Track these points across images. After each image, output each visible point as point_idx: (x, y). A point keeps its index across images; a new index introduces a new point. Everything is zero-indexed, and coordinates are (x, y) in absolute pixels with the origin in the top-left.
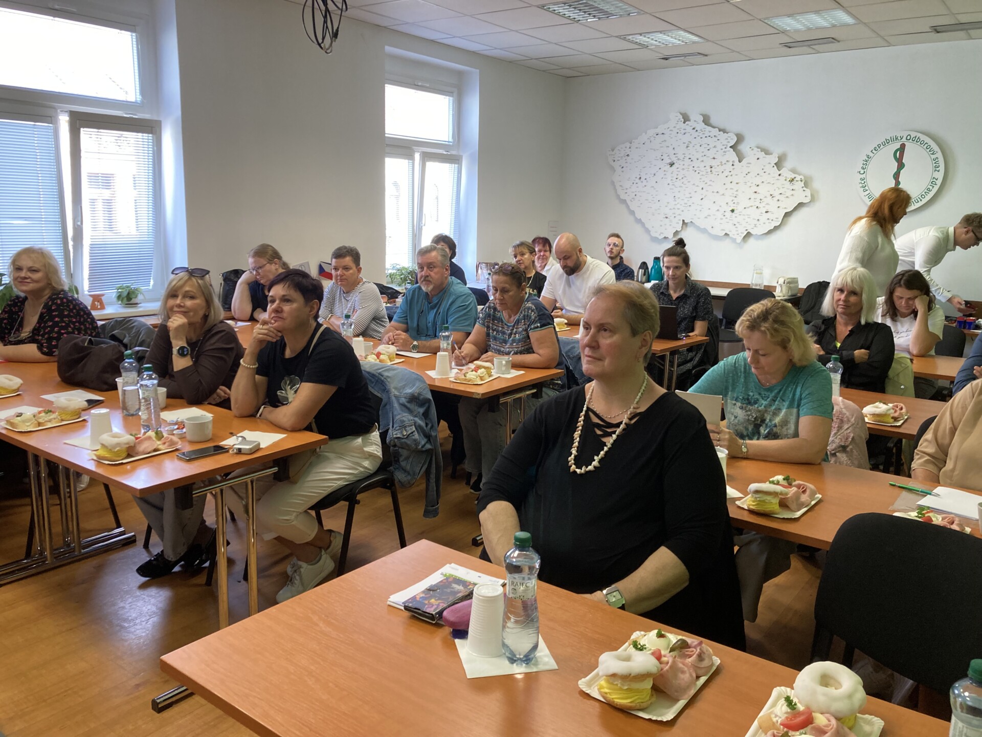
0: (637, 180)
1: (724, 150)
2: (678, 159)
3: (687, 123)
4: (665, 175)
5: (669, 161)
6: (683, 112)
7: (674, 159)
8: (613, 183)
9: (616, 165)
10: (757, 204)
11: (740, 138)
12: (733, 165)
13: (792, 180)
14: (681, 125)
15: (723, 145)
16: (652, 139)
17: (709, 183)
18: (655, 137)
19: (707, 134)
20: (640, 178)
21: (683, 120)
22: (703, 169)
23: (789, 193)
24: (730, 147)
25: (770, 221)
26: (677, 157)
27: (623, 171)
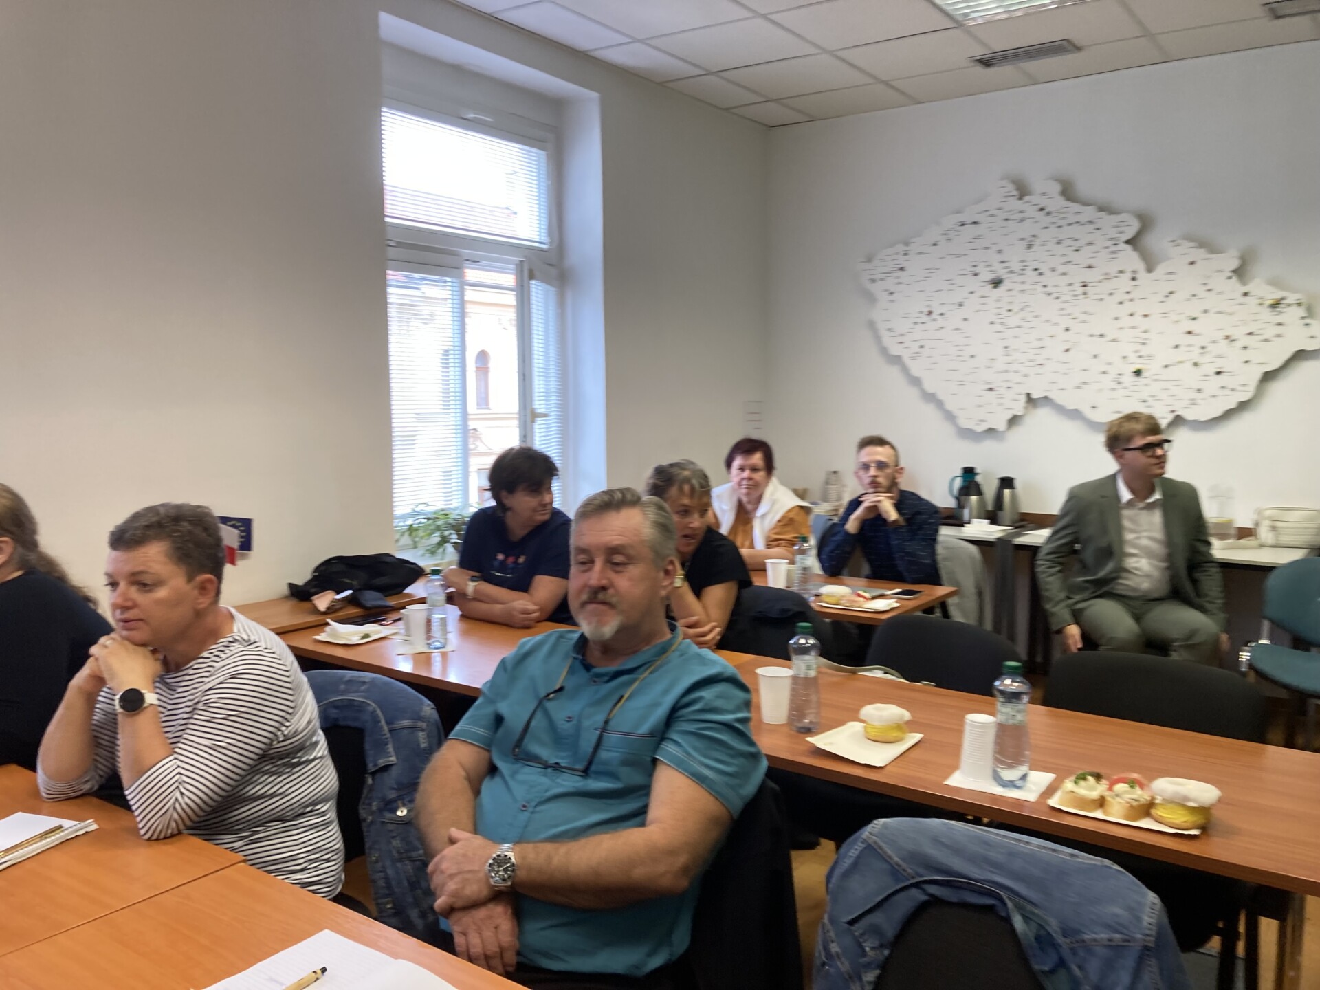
0: (925, 318)
1: (1114, 248)
2: (1012, 272)
3: (1027, 198)
4: (984, 304)
5: (991, 276)
6: (1016, 178)
7: (1001, 272)
8: (872, 325)
9: (876, 288)
10: (1195, 356)
11: (1146, 223)
12: (1134, 279)
13: (1275, 305)
14: (1014, 203)
15: (1111, 239)
16: (952, 234)
17: (1083, 317)
18: (957, 231)
19: (1073, 219)
20: (930, 313)
21: (1017, 194)
22: (1066, 289)
23: (1271, 331)
24: (1128, 242)
25: (1228, 391)
26: (1006, 267)
27: (892, 301)
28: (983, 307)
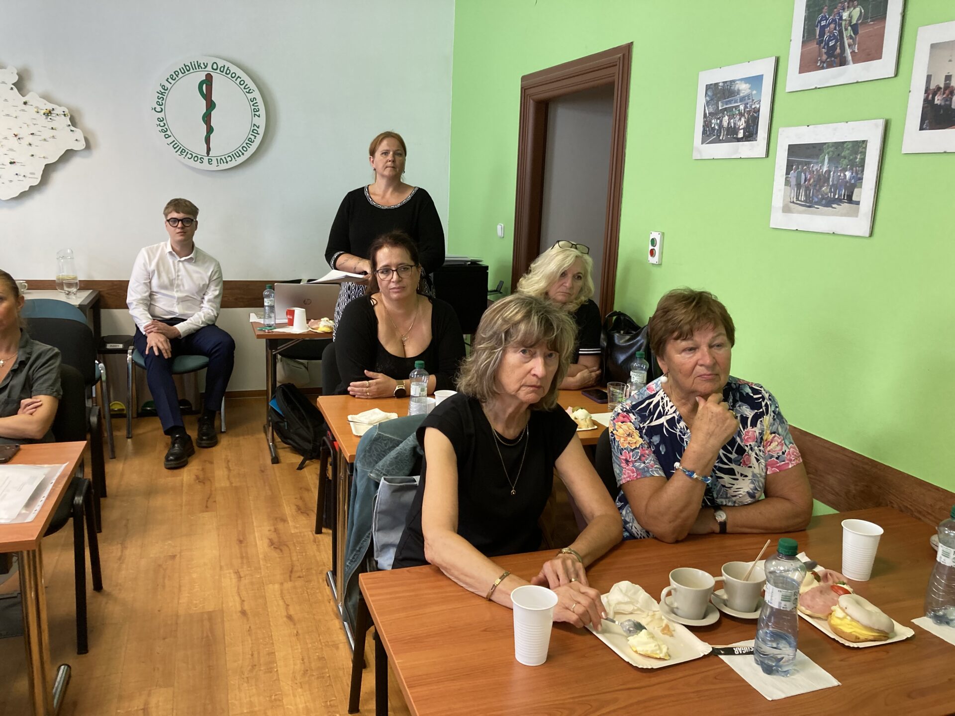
13: (48, 114)
25: (21, 178)
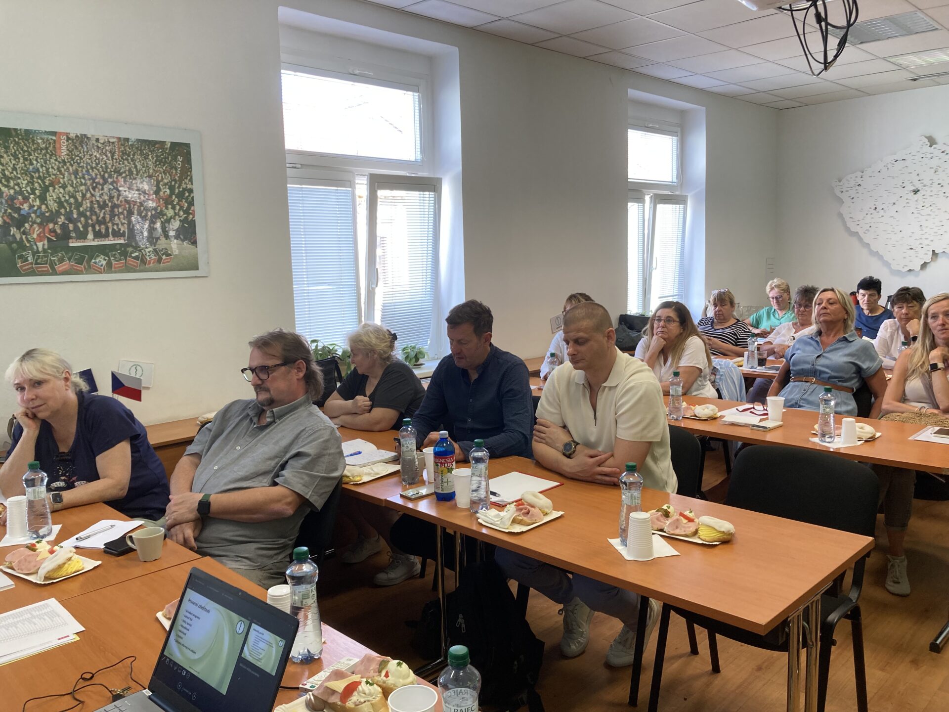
0: (872, 211)
2: (925, 186)
3: (934, 146)
4: (908, 203)
5: (913, 188)
6: (928, 135)
7: (918, 186)
8: (840, 215)
9: (845, 197)
14: (927, 149)
16: (890, 166)
18: (893, 164)
20: (876, 208)
21: (929, 144)
26: (922, 183)
27: (853, 203)
28: (908, 205)
